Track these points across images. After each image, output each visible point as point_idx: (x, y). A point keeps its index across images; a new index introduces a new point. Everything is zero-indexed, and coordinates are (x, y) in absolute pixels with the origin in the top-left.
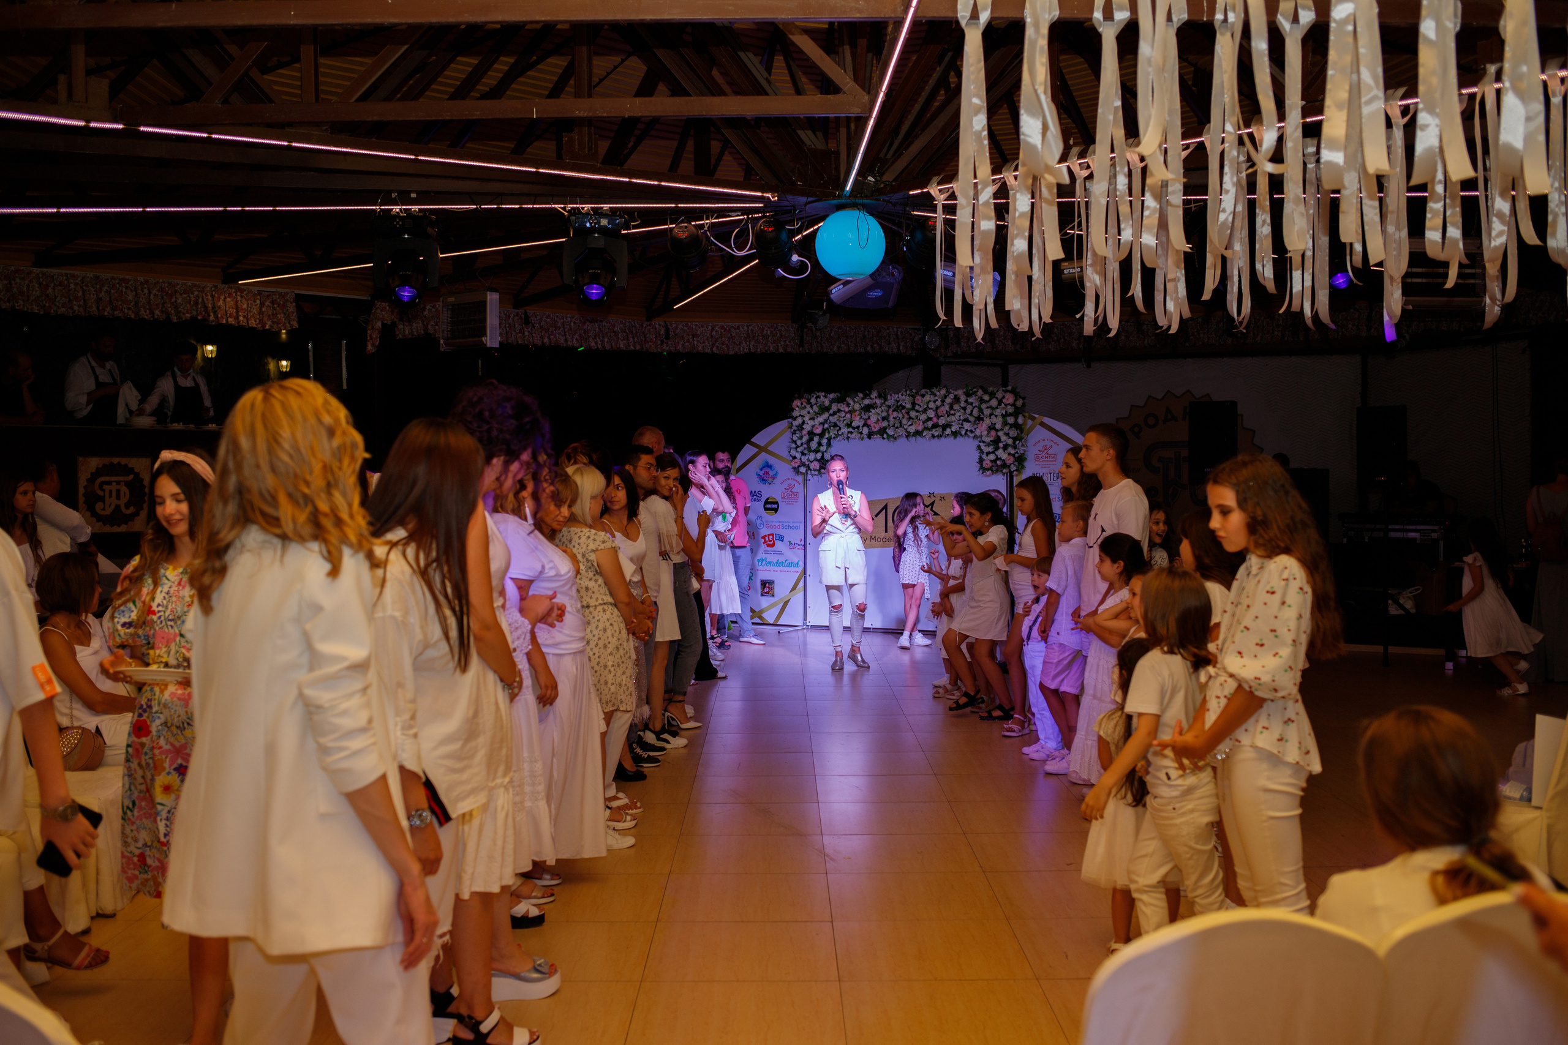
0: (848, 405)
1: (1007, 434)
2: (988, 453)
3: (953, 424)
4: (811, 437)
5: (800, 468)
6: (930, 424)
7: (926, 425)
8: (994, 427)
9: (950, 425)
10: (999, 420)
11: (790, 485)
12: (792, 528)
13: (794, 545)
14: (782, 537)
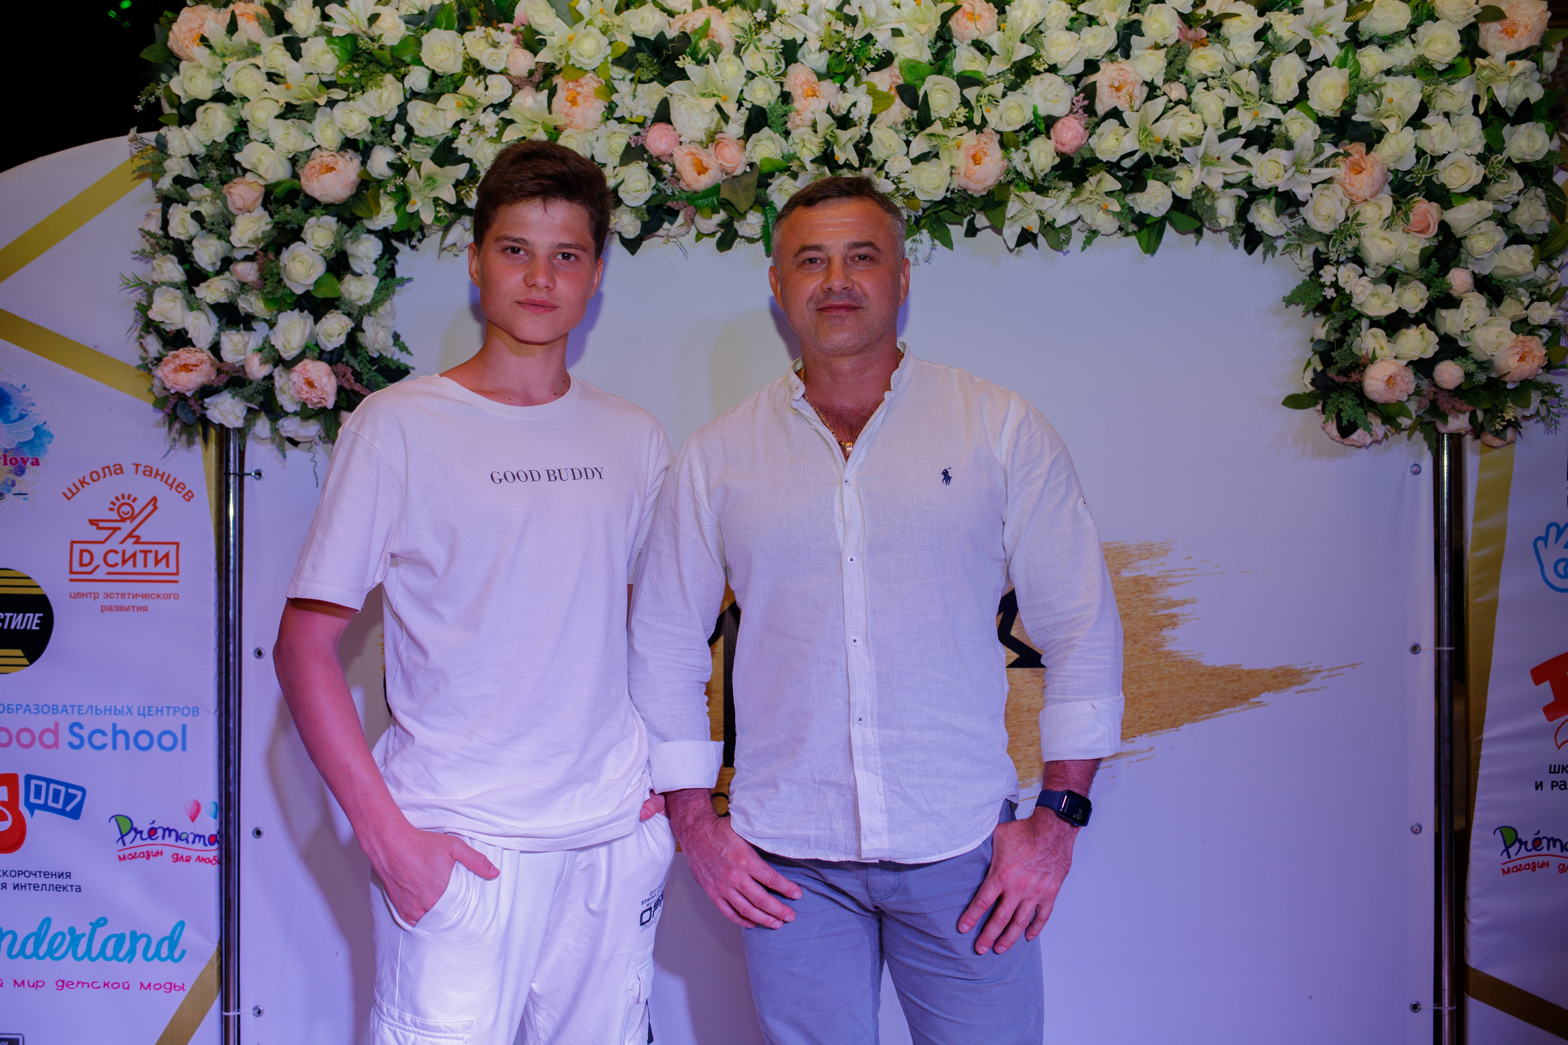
0: (532, 41)
1: (1501, 220)
2: (1394, 324)
3: (1187, 153)
4: (288, 222)
5: (207, 400)
6: (1042, 155)
7: (1017, 157)
8: (1434, 179)
9: (1169, 163)
10: (1463, 140)
11: (126, 501)
12: (144, 740)
13: (159, 841)
14: (71, 791)
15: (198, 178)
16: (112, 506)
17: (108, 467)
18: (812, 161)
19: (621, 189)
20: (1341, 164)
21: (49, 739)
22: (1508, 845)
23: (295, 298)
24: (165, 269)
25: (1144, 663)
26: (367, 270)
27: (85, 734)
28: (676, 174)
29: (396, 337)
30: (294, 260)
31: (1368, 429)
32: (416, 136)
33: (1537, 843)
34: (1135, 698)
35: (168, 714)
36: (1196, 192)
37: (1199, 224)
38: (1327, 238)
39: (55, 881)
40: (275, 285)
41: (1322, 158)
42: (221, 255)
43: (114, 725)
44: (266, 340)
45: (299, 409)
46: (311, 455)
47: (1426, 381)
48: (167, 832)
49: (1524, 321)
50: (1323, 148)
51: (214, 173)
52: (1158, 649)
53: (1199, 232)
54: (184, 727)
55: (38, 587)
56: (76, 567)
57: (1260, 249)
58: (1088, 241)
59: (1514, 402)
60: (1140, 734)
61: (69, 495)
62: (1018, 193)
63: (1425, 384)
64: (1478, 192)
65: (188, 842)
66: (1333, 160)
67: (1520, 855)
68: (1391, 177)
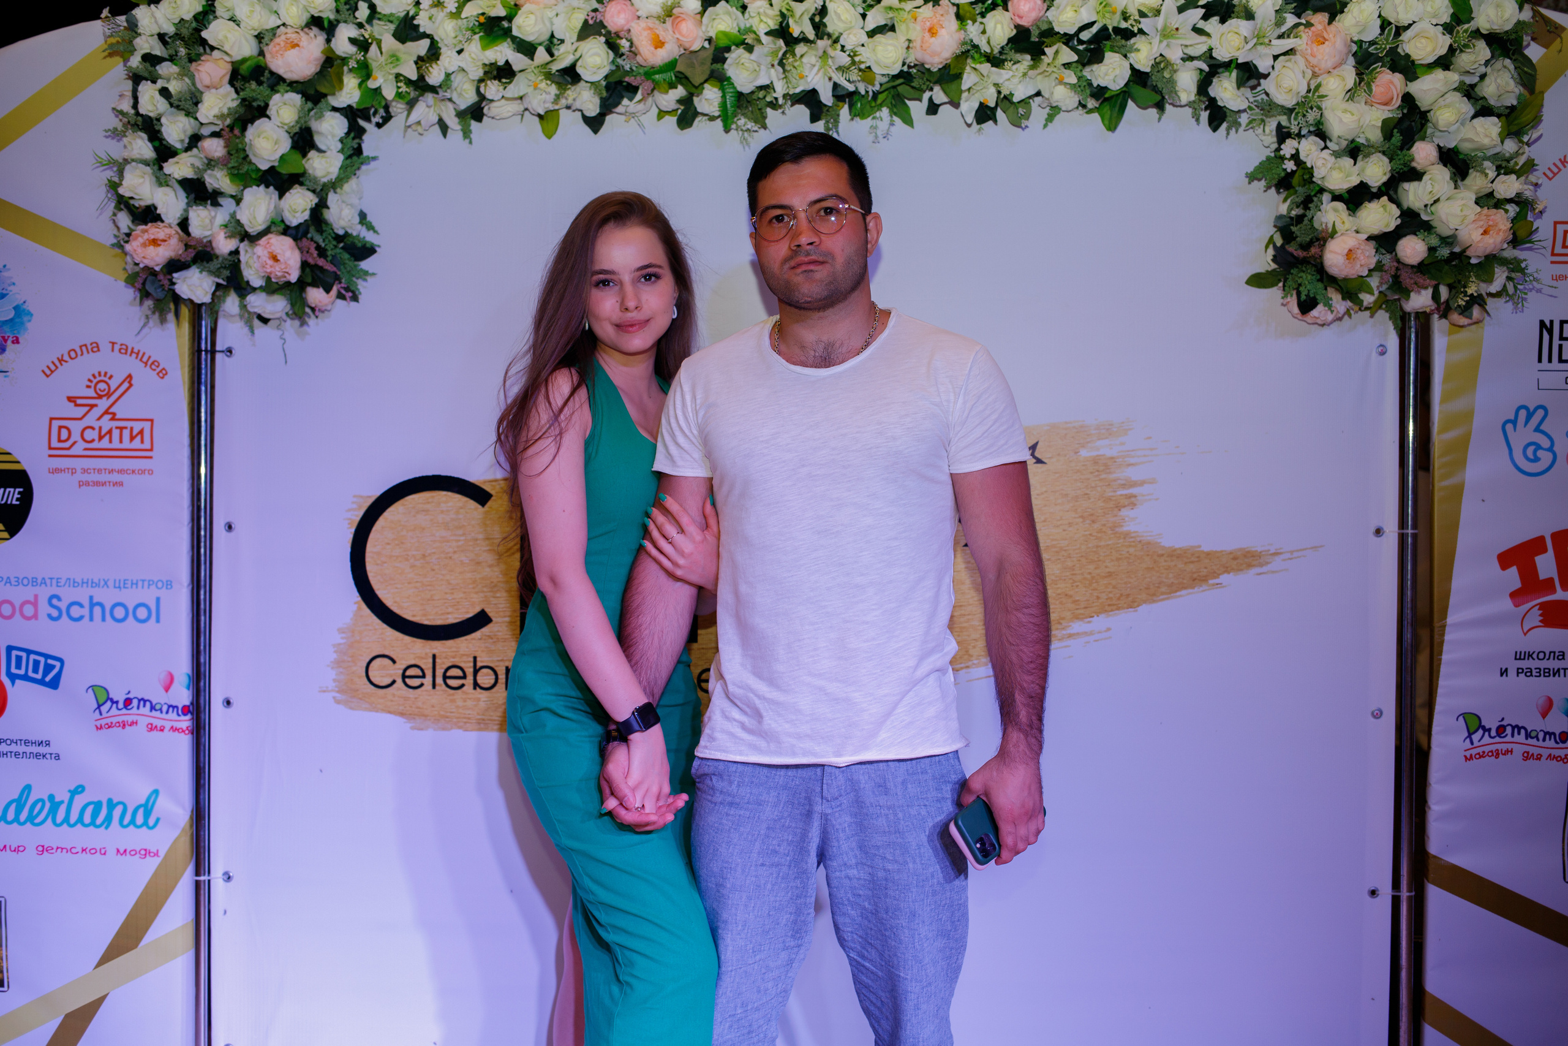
3: (1145, 24)
4: (255, 100)
5: (175, 275)
6: (999, 26)
7: (973, 30)
8: (1399, 50)
9: (1127, 34)
10: (1429, 9)
11: (102, 378)
12: (119, 613)
13: (135, 711)
14: (50, 661)
15: (167, 57)
16: (89, 384)
17: (86, 345)
18: (767, 34)
19: (579, 64)
20: (1304, 36)
21: (29, 610)
22: (1471, 731)
23: (260, 174)
24: (134, 146)
25: (1102, 543)
26: (332, 147)
27: (63, 605)
28: (633, 49)
29: (363, 216)
30: (259, 137)
31: (1329, 306)
32: (380, 13)
33: (1501, 730)
34: (1093, 578)
35: (143, 587)
36: (1156, 65)
37: (1159, 98)
38: (1289, 111)
39: (35, 749)
40: (240, 160)
41: (1284, 29)
42: (190, 132)
43: (91, 598)
44: (233, 215)
45: (264, 284)
46: (281, 332)
47: (1388, 256)
48: (142, 703)
49: (1491, 195)
50: (1285, 19)
51: (183, 51)
52: (1117, 529)
53: (1160, 106)
54: (158, 600)
55: (18, 462)
56: (55, 444)
57: (1224, 125)
58: (1050, 118)
59: (1478, 277)
60: (1098, 614)
61: (48, 372)
62: (973, 65)
63: (1387, 259)
64: (1444, 63)
65: (162, 712)
66: (1295, 31)
67: (1482, 742)
68: (1355, 48)
